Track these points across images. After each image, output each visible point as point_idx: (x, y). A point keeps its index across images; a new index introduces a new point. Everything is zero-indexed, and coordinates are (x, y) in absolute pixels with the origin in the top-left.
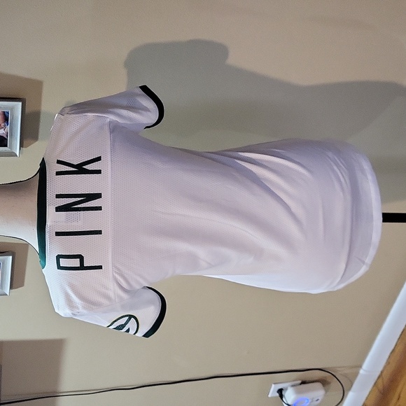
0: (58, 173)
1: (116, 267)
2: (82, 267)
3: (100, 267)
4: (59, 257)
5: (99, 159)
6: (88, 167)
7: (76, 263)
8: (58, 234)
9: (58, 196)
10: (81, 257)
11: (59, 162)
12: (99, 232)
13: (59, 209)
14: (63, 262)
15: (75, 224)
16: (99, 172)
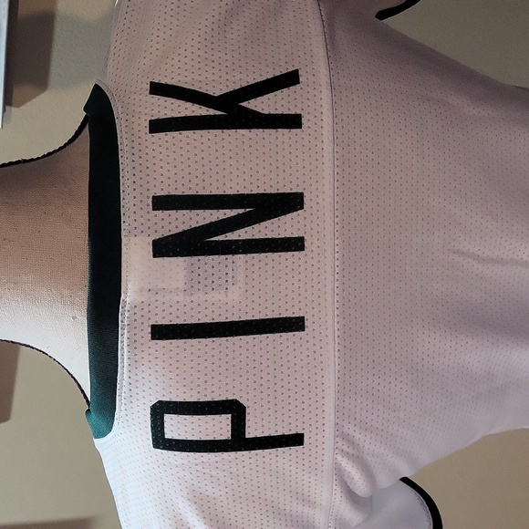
0: (158, 126)
1: (345, 437)
2: (239, 441)
3: (296, 440)
4: (160, 410)
5: (290, 79)
6: (262, 105)
7: (219, 427)
8: (160, 332)
9: (162, 203)
10: (235, 410)
11: (158, 89)
12: (295, 324)
13: (163, 248)
14: (176, 427)
15: (217, 296)
16: (293, 121)
